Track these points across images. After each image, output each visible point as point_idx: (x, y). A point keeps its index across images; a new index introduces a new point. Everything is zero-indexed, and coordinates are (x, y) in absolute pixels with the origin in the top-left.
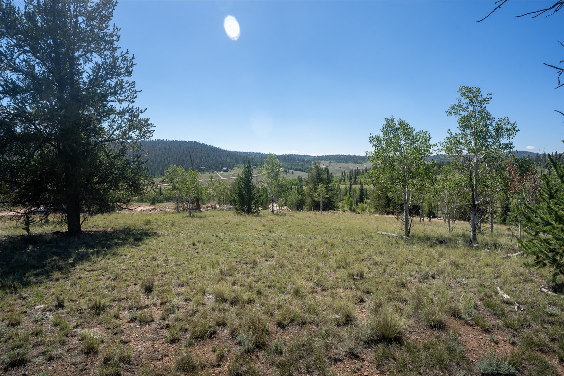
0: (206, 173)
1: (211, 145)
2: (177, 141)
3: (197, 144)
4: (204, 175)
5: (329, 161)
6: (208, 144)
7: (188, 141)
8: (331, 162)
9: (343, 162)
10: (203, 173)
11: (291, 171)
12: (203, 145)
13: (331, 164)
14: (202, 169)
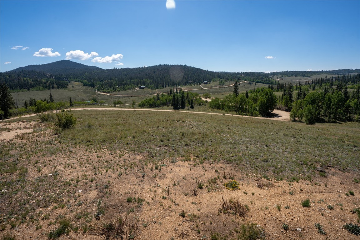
0: (193, 85)
4: (191, 86)
7: (179, 65)
9: (293, 76)
11: (254, 83)
13: (283, 78)
14: (189, 82)
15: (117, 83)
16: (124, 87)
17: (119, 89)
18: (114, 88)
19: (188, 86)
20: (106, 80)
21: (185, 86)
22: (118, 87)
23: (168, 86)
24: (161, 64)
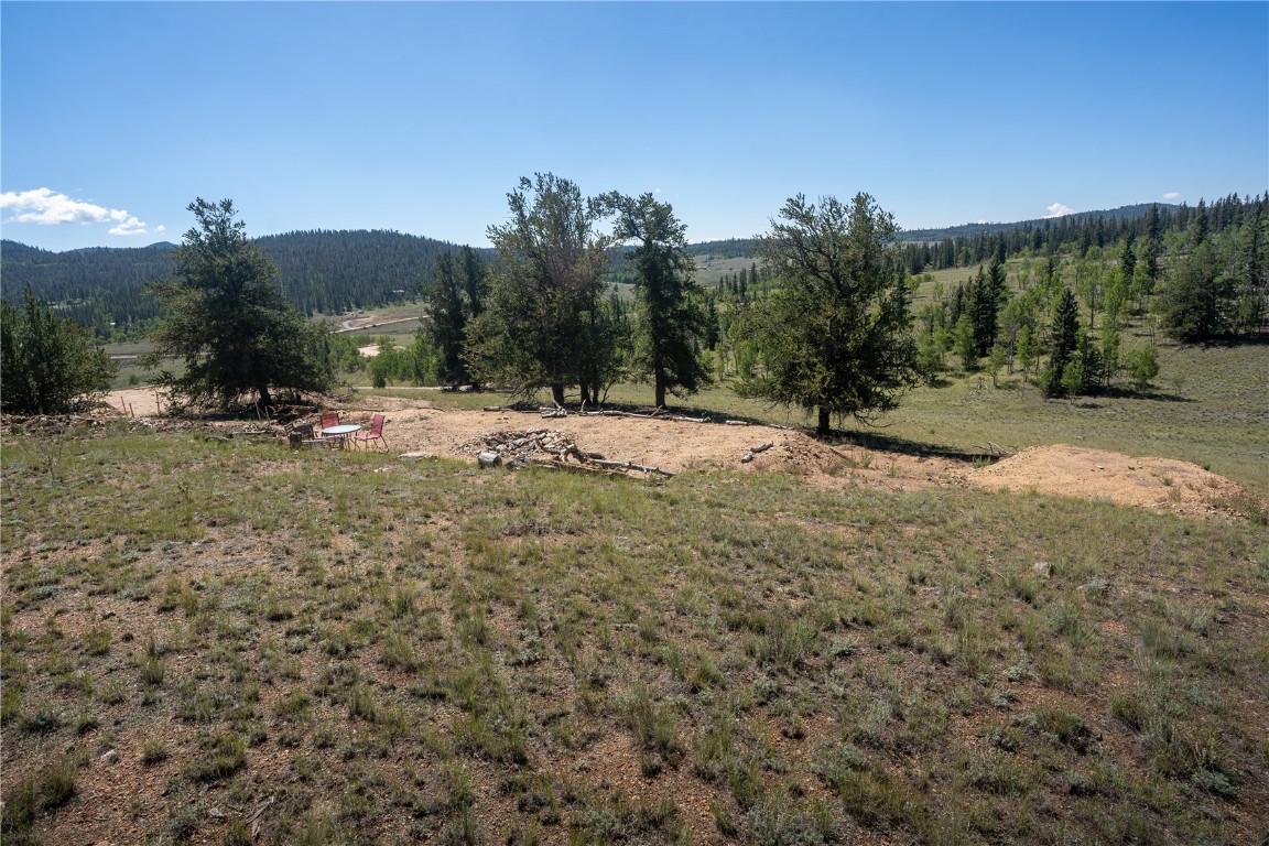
0: (408, 303)
1: (427, 237)
2: (344, 233)
3: (392, 237)
4: (402, 308)
5: (708, 256)
6: (418, 235)
7: (369, 231)
8: (711, 259)
9: (741, 256)
10: (397, 302)
11: (613, 284)
12: (408, 236)
13: (713, 262)
14: (396, 295)
15: (110, 310)
16: (142, 326)
17: (119, 335)
18: (98, 332)
19: (392, 307)
20: (62, 298)
21: (381, 307)
22: (115, 326)
23: (320, 311)
24: (300, 230)
